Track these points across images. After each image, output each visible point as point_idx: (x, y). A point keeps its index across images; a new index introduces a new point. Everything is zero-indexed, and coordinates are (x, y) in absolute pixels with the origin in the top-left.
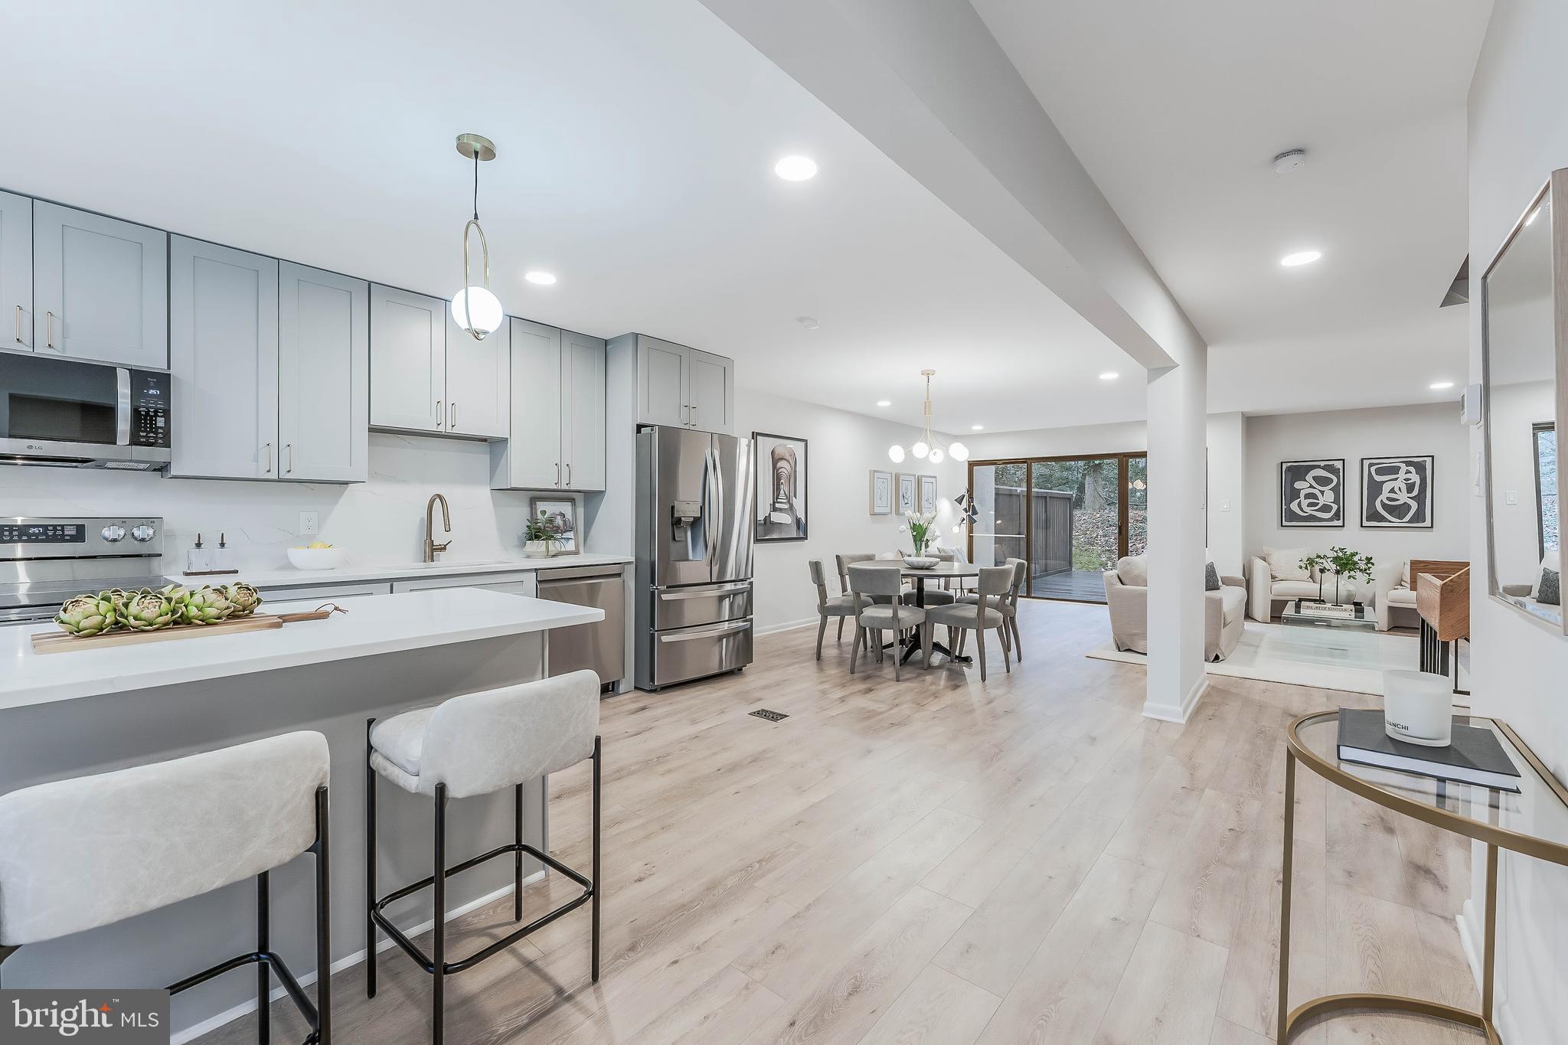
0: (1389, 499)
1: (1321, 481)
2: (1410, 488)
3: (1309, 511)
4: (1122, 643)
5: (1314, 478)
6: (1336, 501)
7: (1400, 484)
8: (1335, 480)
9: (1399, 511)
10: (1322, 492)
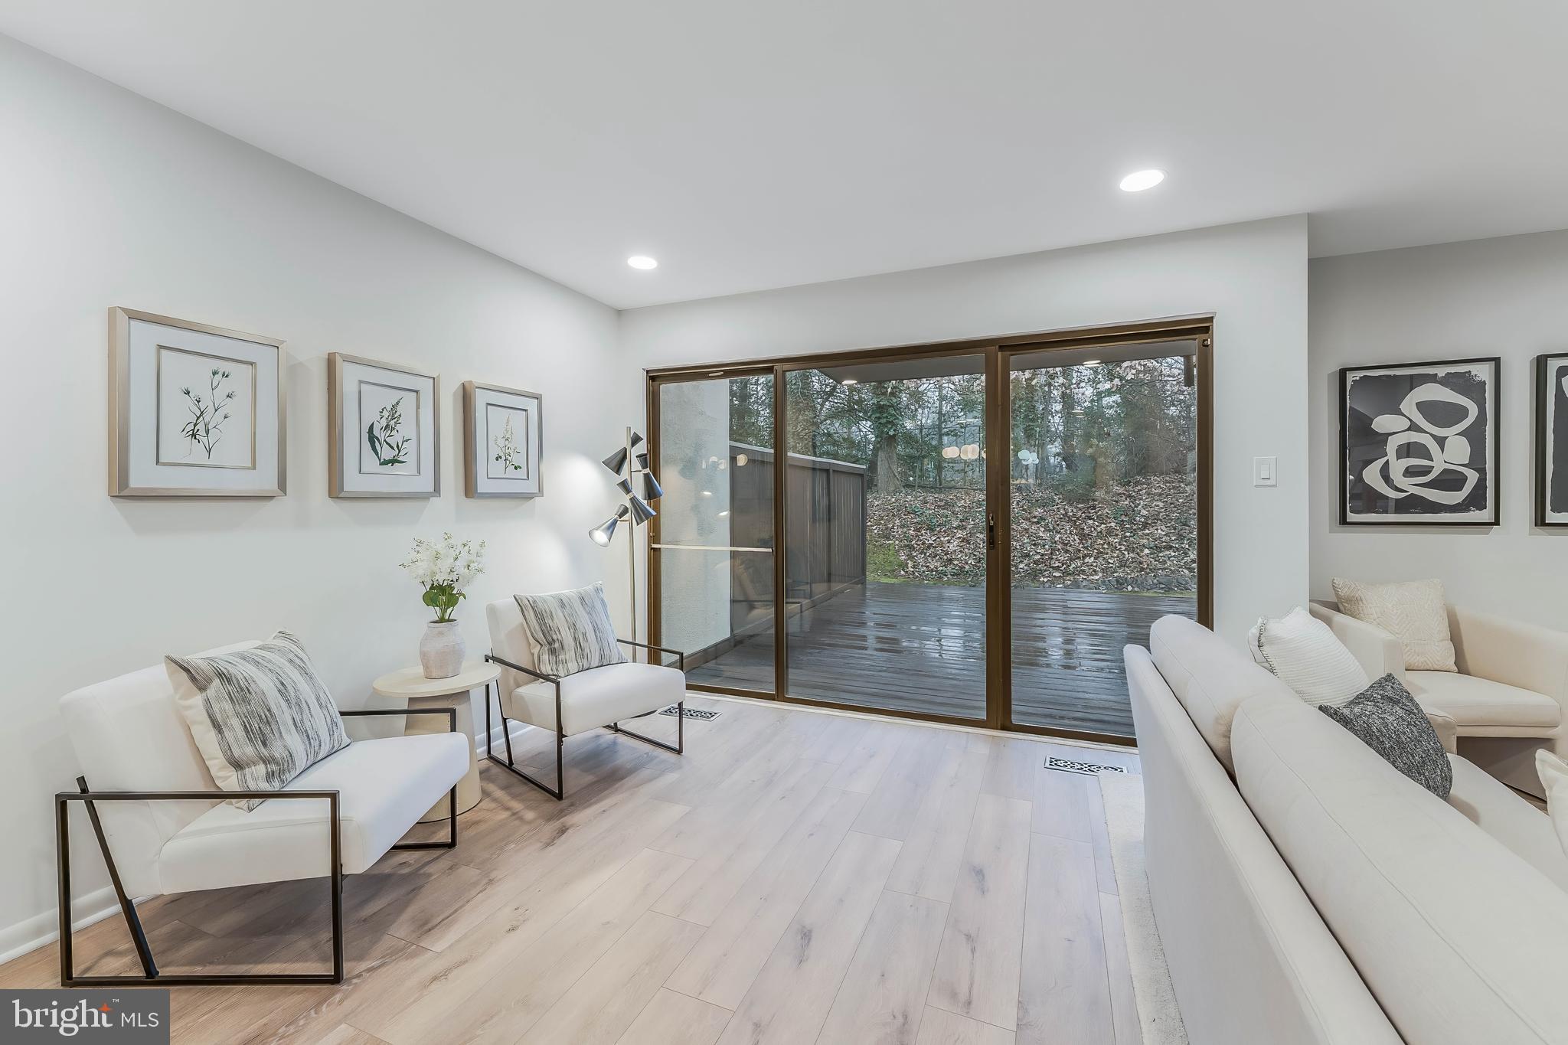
1: (1440, 414)
3: (1410, 486)
5: (1420, 406)
6: (1478, 461)
8: (1473, 410)
10: (1441, 442)
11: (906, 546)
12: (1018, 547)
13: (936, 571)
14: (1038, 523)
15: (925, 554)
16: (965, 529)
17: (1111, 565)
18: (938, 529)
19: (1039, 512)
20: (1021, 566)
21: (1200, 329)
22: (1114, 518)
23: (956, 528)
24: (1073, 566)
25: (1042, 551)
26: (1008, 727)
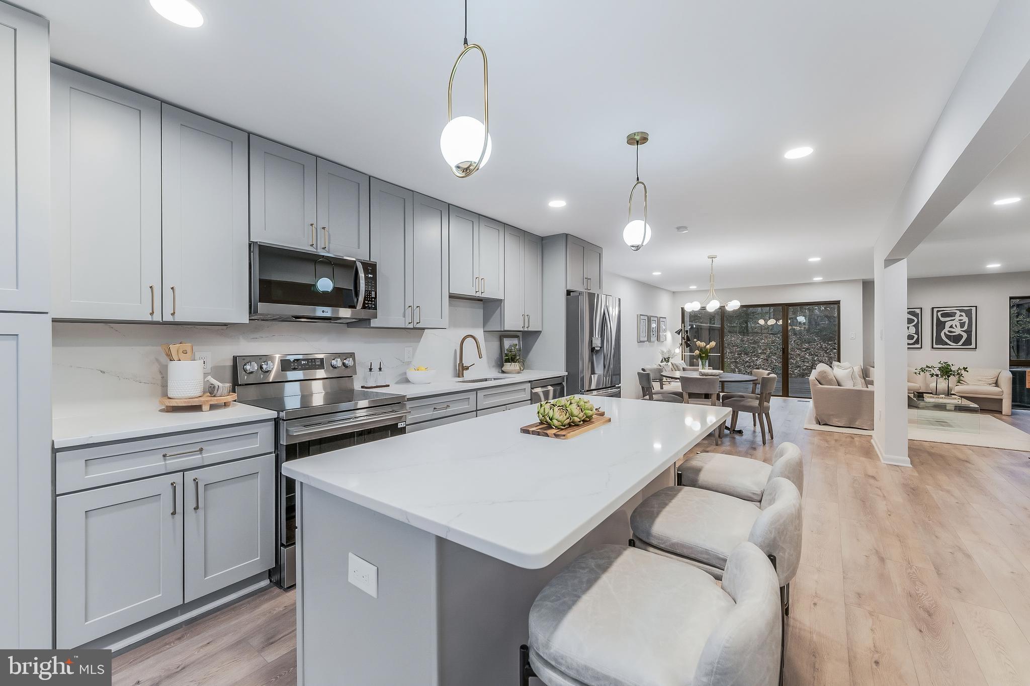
0: (950, 332)
2: (962, 325)
4: (821, 420)
6: (917, 333)
7: (956, 323)
8: (916, 320)
9: (956, 339)
10: (908, 327)
20: (796, 371)
21: (837, 303)
23: (760, 353)
25: (807, 365)
26: (788, 396)
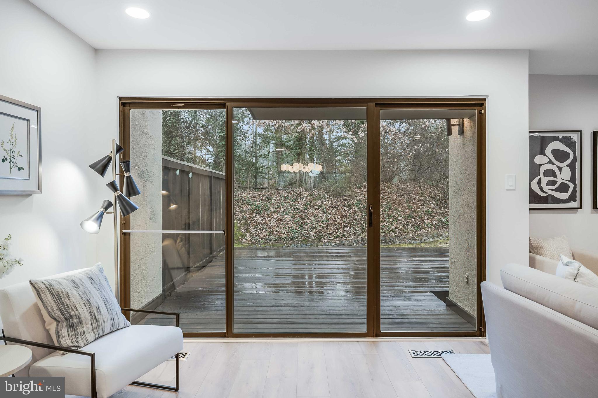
1: (560, 156)
3: (549, 190)
5: (553, 152)
6: (574, 179)
8: (572, 155)
10: (560, 169)
11: (244, 224)
12: (309, 223)
13: (265, 239)
14: (318, 209)
15: (257, 228)
16: (279, 213)
17: (357, 231)
18: (263, 213)
19: (318, 202)
20: (312, 233)
21: (480, 103)
22: (356, 205)
23: (273, 212)
24: (339, 232)
25: (322, 225)
26: (379, 335)
